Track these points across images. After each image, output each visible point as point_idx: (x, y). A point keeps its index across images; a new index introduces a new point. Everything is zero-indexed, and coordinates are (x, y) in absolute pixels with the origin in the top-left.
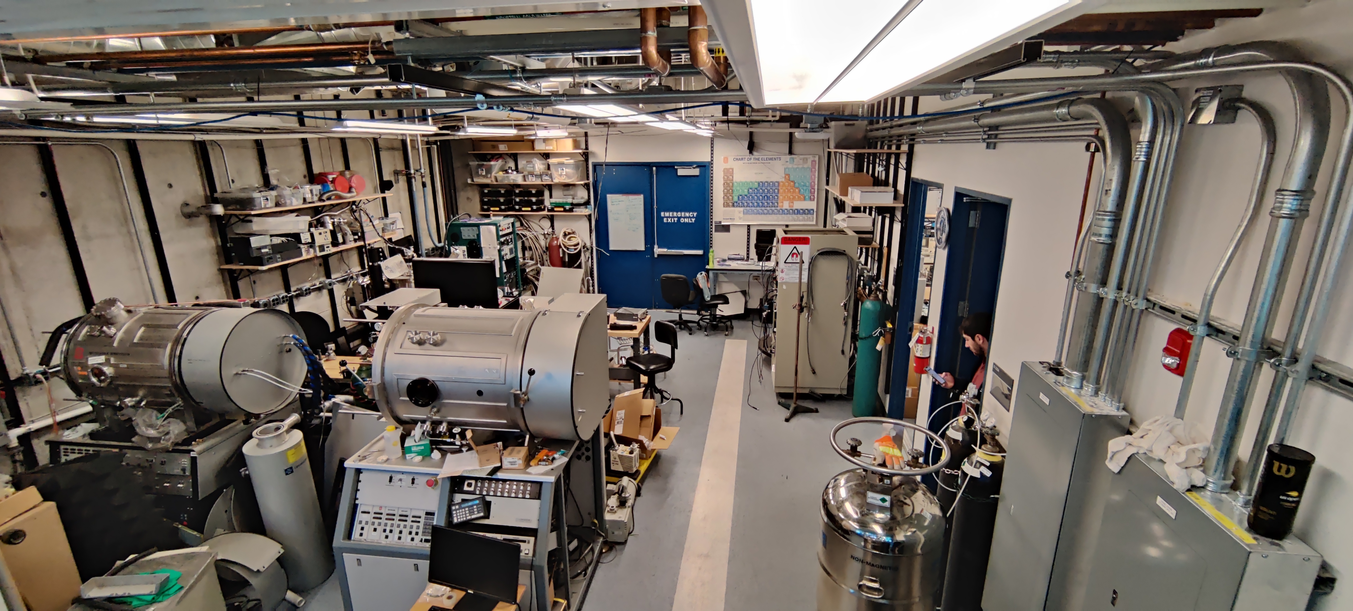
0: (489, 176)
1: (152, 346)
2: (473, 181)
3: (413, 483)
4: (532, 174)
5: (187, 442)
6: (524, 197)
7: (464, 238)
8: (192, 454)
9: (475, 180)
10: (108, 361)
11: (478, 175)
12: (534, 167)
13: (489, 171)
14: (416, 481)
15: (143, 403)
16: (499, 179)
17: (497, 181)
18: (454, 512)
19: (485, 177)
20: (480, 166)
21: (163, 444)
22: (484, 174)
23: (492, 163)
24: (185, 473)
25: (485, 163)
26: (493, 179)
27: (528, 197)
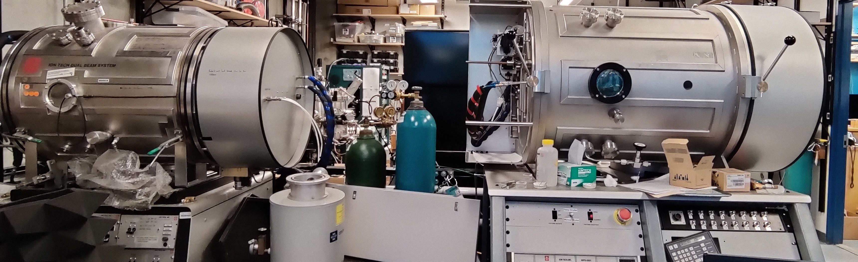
0: (352, 36)
1: (154, 54)
2: (335, 40)
3: (591, 219)
4: (393, 36)
5: (175, 198)
6: (382, 58)
7: (345, 79)
8: (183, 215)
9: (337, 39)
10: (79, 75)
11: (341, 35)
12: (396, 30)
13: (352, 31)
14: (594, 216)
15: (115, 141)
16: (361, 39)
17: (359, 41)
18: (674, 254)
19: (349, 36)
20: (345, 26)
21: (140, 199)
22: (348, 33)
23: (357, 24)
24: (165, 245)
25: (350, 24)
26: (356, 40)
27: (385, 58)
